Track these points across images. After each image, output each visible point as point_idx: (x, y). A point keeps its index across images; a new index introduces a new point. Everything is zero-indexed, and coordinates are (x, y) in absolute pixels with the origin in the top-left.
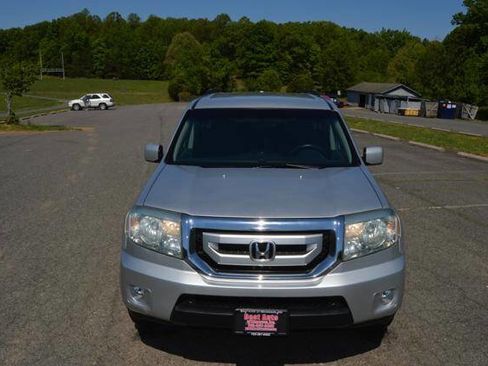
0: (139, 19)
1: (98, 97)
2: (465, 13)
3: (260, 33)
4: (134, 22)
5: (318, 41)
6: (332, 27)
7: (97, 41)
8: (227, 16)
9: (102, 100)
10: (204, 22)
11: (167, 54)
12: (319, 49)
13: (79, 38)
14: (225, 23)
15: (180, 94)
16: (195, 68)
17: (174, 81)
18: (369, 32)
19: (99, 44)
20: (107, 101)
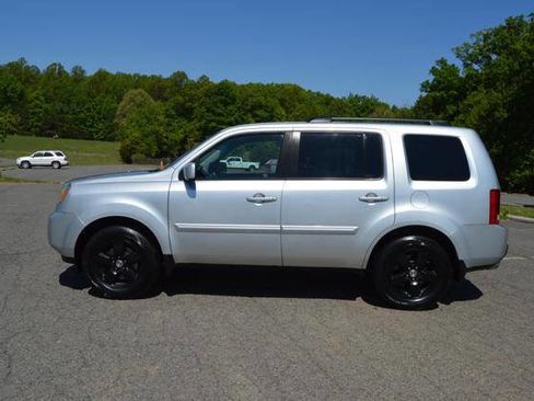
0: (83, 72)
1: (51, 155)
2: (430, 82)
3: (222, 94)
4: (79, 74)
5: (282, 105)
6: (297, 90)
7: (34, 94)
8: (184, 74)
9: (56, 158)
10: (159, 79)
11: (118, 113)
12: (284, 113)
13: (13, 90)
14: (181, 81)
15: (133, 157)
16: (149, 128)
17: (128, 142)
18: (335, 96)
19: (37, 98)
20: (62, 159)
